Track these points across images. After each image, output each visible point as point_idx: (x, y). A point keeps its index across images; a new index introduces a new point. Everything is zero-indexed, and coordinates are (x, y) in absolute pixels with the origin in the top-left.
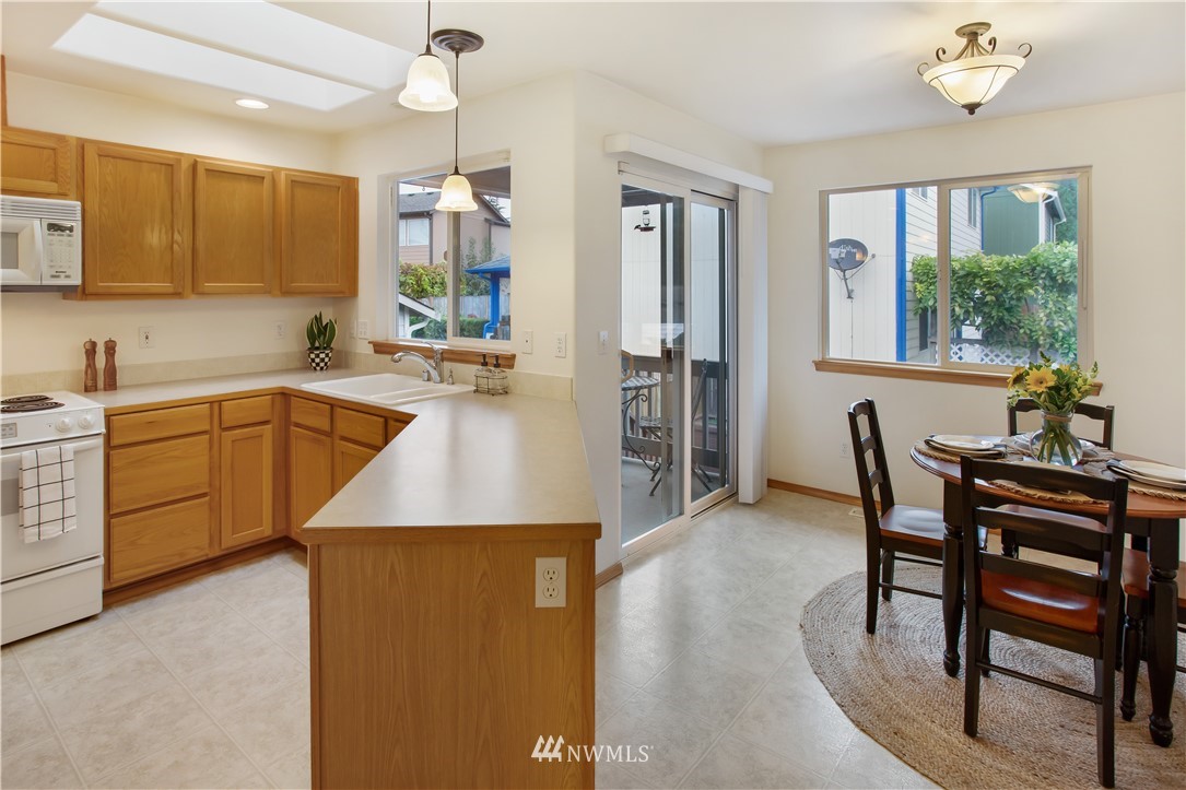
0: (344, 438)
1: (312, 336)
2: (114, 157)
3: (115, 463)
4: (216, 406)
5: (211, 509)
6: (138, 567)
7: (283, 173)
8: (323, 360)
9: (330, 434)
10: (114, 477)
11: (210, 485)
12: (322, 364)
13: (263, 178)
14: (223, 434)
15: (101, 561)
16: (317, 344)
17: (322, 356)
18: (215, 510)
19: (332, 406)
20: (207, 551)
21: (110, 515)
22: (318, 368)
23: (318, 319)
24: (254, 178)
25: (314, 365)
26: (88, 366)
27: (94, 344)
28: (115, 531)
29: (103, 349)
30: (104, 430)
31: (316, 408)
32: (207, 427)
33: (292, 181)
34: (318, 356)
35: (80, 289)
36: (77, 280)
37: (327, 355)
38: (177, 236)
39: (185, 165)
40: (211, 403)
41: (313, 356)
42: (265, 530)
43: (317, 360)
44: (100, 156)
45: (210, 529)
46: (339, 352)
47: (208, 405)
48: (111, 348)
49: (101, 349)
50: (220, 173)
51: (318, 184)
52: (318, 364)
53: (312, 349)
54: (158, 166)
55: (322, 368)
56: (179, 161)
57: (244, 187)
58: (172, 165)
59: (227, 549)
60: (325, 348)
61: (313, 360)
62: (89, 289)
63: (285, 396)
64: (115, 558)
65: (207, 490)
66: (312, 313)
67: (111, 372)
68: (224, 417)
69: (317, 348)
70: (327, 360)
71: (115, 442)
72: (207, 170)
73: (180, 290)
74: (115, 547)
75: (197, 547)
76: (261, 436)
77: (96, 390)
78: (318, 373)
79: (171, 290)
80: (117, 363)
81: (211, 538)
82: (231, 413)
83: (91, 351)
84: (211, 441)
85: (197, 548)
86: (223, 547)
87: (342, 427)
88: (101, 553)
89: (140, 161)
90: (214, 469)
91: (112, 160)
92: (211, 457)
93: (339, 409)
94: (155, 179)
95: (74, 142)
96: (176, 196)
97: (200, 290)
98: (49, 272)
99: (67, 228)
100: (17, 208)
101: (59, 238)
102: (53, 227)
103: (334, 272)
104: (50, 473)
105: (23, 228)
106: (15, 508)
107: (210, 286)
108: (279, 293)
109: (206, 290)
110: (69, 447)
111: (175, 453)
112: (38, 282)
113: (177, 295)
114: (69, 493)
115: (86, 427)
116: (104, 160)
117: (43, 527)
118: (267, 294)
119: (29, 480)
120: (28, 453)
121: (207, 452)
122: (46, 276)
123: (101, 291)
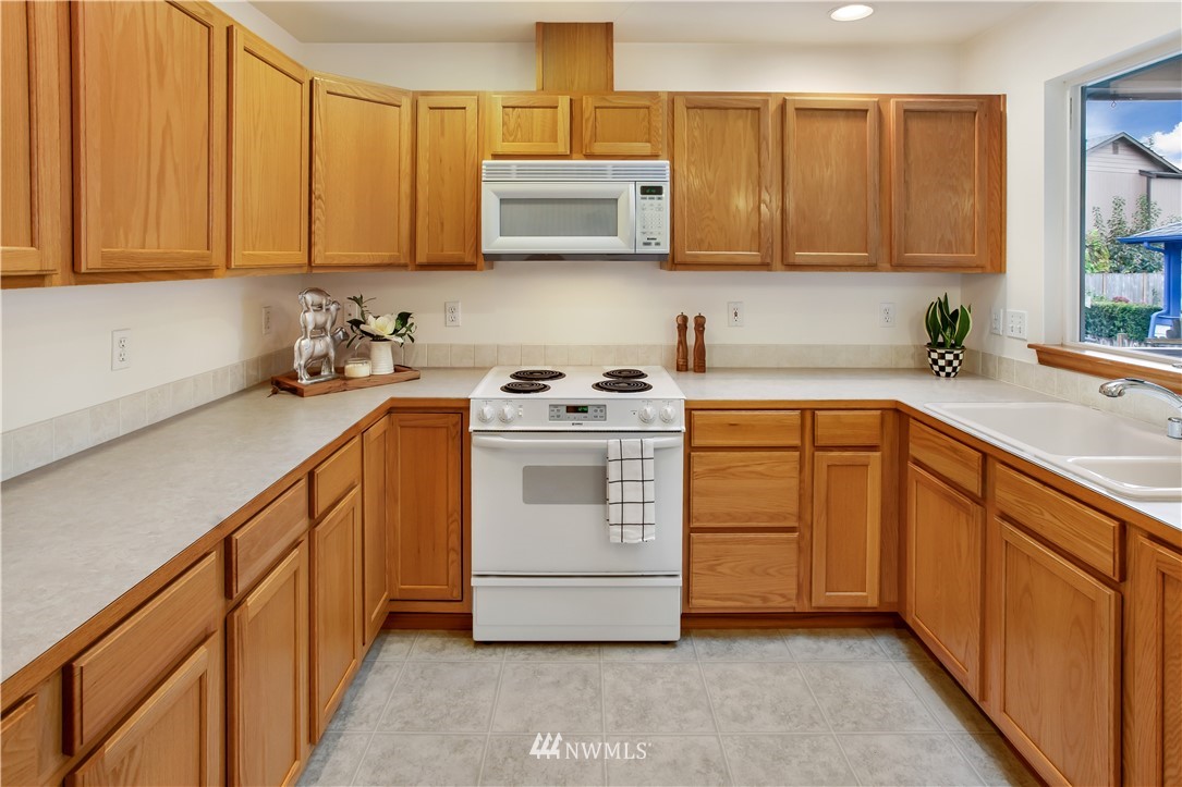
0: (1005, 517)
1: (933, 328)
2: (701, 108)
3: (696, 469)
4: (808, 415)
5: (800, 550)
6: (716, 599)
7: (892, 101)
8: (950, 363)
9: (981, 500)
10: (696, 484)
11: (800, 518)
12: (949, 369)
13: (866, 111)
14: (816, 453)
15: (679, 581)
16: (940, 339)
17: (949, 357)
18: (804, 550)
19: (985, 456)
20: (793, 603)
21: (690, 530)
22: (942, 374)
23: (943, 305)
24: (856, 113)
25: (936, 368)
26: (680, 342)
27: (685, 319)
28: (695, 548)
29: (693, 326)
30: (683, 428)
31: (955, 450)
32: (797, 442)
33: (906, 111)
34: (942, 356)
35: (669, 258)
36: (665, 249)
37: (956, 357)
38: (765, 196)
39: (773, 106)
40: (803, 410)
41: (935, 356)
42: (868, 596)
43: (942, 363)
44: (688, 108)
45: (798, 576)
46: (973, 352)
47: (798, 412)
48: (700, 324)
49: (691, 324)
50: (812, 112)
51: (943, 111)
52: (942, 369)
53: (934, 345)
54: (745, 111)
55: (948, 375)
56: (766, 102)
57: (841, 127)
58: (758, 109)
59: (819, 608)
60: (953, 346)
61: (935, 362)
62: (679, 259)
63: (899, 415)
64: (694, 580)
65: (796, 525)
66: (934, 295)
67: (700, 350)
68: (819, 432)
69: (942, 345)
70: (956, 363)
71: (696, 442)
72: (797, 109)
73: (768, 260)
74: (695, 568)
75: (780, 594)
76: (867, 466)
78: (943, 380)
79: (758, 260)
80: (706, 342)
81: (799, 587)
82: (827, 428)
83: (682, 327)
84: (801, 458)
85: (782, 596)
86: (813, 605)
87: (1004, 496)
88: (680, 573)
89: (727, 109)
90: (805, 496)
91: (699, 111)
92: (801, 481)
93: (999, 467)
94: (740, 127)
95: (665, 97)
96: (764, 146)
97: (791, 261)
98: (641, 239)
99: (658, 191)
100: (617, 172)
101: (651, 202)
102: (646, 190)
103: (968, 237)
104: (632, 470)
105: (621, 193)
106: (604, 500)
107: (801, 255)
108: (888, 265)
109: (797, 261)
110: (650, 441)
111: (760, 469)
112: (632, 251)
113: (765, 266)
114: (649, 496)
115: (666, 420)
116: (692, 112)
117: (626, 529)
118: (872, 267)
119: (613, 472)
120: (613, 442)
121: (796, 474)
122: (639, 244)
123: (688, 260)
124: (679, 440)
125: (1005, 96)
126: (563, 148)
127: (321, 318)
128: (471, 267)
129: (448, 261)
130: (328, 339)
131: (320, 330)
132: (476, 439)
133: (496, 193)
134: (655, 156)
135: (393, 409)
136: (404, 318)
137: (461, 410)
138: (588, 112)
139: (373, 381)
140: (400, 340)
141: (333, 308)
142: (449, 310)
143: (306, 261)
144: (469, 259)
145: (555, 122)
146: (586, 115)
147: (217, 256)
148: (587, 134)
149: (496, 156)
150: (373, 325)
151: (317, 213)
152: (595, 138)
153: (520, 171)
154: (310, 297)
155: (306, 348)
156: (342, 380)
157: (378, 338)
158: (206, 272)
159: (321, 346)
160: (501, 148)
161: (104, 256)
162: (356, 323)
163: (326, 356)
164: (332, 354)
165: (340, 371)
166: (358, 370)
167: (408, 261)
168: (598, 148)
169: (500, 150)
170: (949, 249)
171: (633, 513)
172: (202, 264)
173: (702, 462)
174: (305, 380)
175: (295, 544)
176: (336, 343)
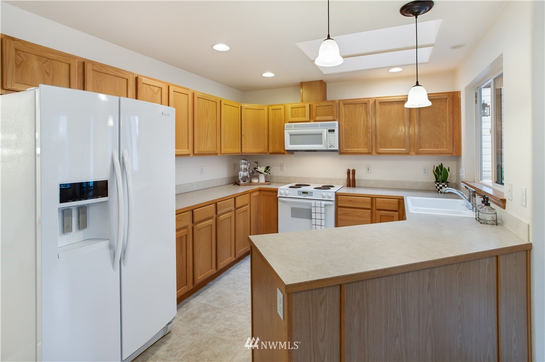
2: (348, 104)
3: (339, 212)
4: (374, 199)
13: (404, 101)
14: (377, 211)
16: (439, 180)
17: (441, 186)
23: (440, 167)
24: (400, 102)
26: (348, 178)
27: (349, 170)
30: (334, 200)
32: (370, 207)
34: (438, 185)
35: (338, 151)
36: (337, 148)
37: (445, 185)
38: (369, 130)
39: (371, 102)
40: (372, 198)
44: (344, 104)
47: (370, 198)
48: (354, 171)
49: (351, 172)
50: (385, 103)
51: (434, 99)
53: (437, 182)
54: (362, 104)
56: (369, 101)
57: (395, 107)
58: (366, 103)
62: (341, 151)
66: (437, 164)
67: (354, 181)
68: (377, 205)
69: (439, 182)
71: (339, 205)
72: (379, 102)
73: (370, 152)
76: (394, 217)
77: (350, 186)
79: (367, 152)
80: (356, 178)
82: (379, 203)
83: (349, 173)
84: (372, 213)
89: (356, 104)
92: (372, 219)
94: (361, 110)
95: (337, 102)
96: (368, 115)
97: (378, 152)
98: (329, 145)
99: (333, 131)
100: (322, 126)
101: (331, 134)
102: (330, 131)
103: (445, 143)
104: (318, 210)
105: (323, 132)
106: (311, 218)
107: (382, 150)
108: (414, 153)
109: (380, 152)
110: (323, 203)
111: (358, 214)
112: (326, 149)
113: (369, 153)
114: (323, 218)
115: (329, 197)
116: (345, 106)
117: (317, 226)
118: (408, 154)
119: (313, 211)
120: (313, 202)
121: (370, 217)
122: (328, 147)
123: (345, 152)
124: (333, 203)
125: (460, 91)
126: (307, 118)
127: (245, 167)
128: (283, 153)
129: (277, 152)
130: (248, 172)
131: (245, 170)
132: (279, 199)
133: (289, 133)
134: (335, 120)
135: (260, 190)
136: (267, 168)
137: (276, 191)
138: (314, 108)
139: (258, 184)
140: (266, 173)
141: (249, 164)
142: (282, 166)
143: (240, 152)
144: (283, 151)
145: (305, 111)
146: (314, 109)
147: (218, 151)
148: (314, 115)
149: (290, 122)
150: (259, 169)
151: (243, 140)
152: (316, 115)
153: (295, 126)
154: (243, 161)
155: (242, 174)
156: (251, 183)
157: (261, 173)
158: (216, 154)
159: (246, 174)
160: (290, 119)
161: (198, 151)
162: (255, 168)
163: (247, 177)
164: (249, 176)
165: (251, 181)
166: (255, 181)
167: (267, 152)
168: (318, 118)
169: (290, 121)
170: (437, 147)
171: (318, 222)
172: (215, 152)
173: (341, 211)
174: (242, 182)
175: (231, 211)
176: (250, 174)
